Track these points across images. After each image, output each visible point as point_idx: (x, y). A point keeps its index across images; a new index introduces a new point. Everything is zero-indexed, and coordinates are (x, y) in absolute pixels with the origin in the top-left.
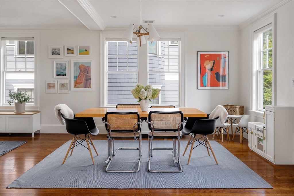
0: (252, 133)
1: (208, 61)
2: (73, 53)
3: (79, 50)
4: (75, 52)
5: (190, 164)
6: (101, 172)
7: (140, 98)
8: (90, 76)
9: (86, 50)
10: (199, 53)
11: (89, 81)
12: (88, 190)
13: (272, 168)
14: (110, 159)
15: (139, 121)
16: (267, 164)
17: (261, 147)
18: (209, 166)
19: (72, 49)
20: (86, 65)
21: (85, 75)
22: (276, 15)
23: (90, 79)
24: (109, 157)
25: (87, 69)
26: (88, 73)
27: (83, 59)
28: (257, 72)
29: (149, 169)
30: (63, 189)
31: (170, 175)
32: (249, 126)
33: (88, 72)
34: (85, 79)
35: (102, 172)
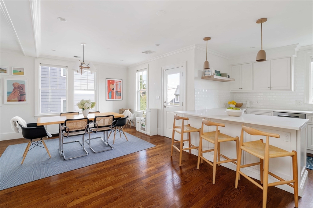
0: (138, 122)
1: (112, 84)
2: (6, 73)
3: (13, 70)
4: (8, 71)
5: (114, 144)
6: (61, 161)
7: (84, 108)
8: (25, 92)
9: (20, 71)
10: (107, 79)
11: (24, 96)
12: (62, 174)
13: (150, 138)
14: (63, 152)
15: (88, 123)
16: (147, 136)
17: (144, 129)
18: (124, 142)
19: (4, 69)
20: (21, 83)
21: (20, 91)
22: (148, 65)
23: (25, 95)
24: (61, 151)
25: (22, 86)
26: (22, 90)
27: (18, 79)
28: (138, 92)
29: (94, 151)
30: (41, 180)
31: (108, 152)
32: (136, 119)
33: (22, 88)
34: (19, 94)
35: (63, 161)
